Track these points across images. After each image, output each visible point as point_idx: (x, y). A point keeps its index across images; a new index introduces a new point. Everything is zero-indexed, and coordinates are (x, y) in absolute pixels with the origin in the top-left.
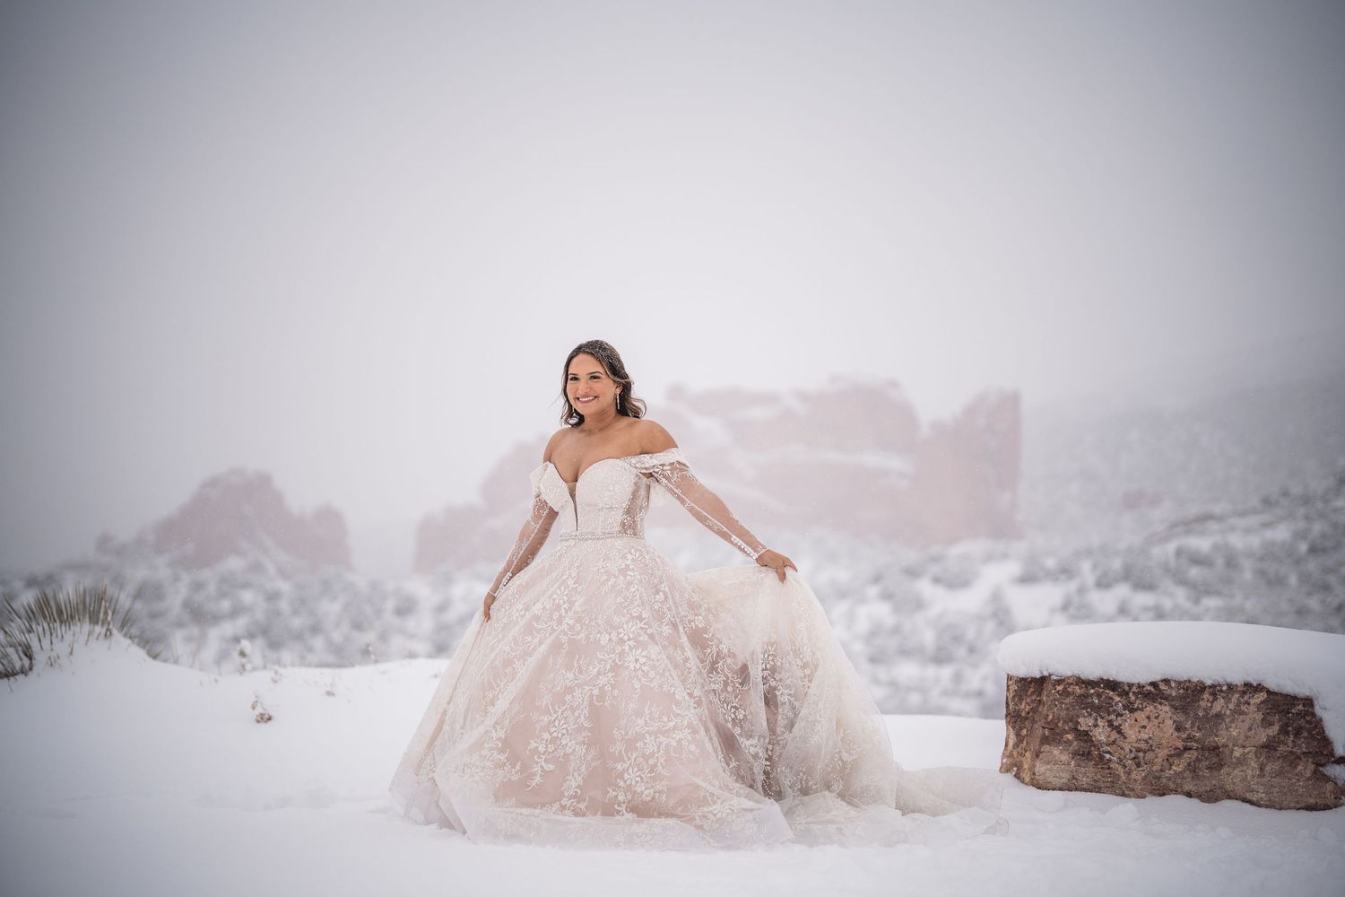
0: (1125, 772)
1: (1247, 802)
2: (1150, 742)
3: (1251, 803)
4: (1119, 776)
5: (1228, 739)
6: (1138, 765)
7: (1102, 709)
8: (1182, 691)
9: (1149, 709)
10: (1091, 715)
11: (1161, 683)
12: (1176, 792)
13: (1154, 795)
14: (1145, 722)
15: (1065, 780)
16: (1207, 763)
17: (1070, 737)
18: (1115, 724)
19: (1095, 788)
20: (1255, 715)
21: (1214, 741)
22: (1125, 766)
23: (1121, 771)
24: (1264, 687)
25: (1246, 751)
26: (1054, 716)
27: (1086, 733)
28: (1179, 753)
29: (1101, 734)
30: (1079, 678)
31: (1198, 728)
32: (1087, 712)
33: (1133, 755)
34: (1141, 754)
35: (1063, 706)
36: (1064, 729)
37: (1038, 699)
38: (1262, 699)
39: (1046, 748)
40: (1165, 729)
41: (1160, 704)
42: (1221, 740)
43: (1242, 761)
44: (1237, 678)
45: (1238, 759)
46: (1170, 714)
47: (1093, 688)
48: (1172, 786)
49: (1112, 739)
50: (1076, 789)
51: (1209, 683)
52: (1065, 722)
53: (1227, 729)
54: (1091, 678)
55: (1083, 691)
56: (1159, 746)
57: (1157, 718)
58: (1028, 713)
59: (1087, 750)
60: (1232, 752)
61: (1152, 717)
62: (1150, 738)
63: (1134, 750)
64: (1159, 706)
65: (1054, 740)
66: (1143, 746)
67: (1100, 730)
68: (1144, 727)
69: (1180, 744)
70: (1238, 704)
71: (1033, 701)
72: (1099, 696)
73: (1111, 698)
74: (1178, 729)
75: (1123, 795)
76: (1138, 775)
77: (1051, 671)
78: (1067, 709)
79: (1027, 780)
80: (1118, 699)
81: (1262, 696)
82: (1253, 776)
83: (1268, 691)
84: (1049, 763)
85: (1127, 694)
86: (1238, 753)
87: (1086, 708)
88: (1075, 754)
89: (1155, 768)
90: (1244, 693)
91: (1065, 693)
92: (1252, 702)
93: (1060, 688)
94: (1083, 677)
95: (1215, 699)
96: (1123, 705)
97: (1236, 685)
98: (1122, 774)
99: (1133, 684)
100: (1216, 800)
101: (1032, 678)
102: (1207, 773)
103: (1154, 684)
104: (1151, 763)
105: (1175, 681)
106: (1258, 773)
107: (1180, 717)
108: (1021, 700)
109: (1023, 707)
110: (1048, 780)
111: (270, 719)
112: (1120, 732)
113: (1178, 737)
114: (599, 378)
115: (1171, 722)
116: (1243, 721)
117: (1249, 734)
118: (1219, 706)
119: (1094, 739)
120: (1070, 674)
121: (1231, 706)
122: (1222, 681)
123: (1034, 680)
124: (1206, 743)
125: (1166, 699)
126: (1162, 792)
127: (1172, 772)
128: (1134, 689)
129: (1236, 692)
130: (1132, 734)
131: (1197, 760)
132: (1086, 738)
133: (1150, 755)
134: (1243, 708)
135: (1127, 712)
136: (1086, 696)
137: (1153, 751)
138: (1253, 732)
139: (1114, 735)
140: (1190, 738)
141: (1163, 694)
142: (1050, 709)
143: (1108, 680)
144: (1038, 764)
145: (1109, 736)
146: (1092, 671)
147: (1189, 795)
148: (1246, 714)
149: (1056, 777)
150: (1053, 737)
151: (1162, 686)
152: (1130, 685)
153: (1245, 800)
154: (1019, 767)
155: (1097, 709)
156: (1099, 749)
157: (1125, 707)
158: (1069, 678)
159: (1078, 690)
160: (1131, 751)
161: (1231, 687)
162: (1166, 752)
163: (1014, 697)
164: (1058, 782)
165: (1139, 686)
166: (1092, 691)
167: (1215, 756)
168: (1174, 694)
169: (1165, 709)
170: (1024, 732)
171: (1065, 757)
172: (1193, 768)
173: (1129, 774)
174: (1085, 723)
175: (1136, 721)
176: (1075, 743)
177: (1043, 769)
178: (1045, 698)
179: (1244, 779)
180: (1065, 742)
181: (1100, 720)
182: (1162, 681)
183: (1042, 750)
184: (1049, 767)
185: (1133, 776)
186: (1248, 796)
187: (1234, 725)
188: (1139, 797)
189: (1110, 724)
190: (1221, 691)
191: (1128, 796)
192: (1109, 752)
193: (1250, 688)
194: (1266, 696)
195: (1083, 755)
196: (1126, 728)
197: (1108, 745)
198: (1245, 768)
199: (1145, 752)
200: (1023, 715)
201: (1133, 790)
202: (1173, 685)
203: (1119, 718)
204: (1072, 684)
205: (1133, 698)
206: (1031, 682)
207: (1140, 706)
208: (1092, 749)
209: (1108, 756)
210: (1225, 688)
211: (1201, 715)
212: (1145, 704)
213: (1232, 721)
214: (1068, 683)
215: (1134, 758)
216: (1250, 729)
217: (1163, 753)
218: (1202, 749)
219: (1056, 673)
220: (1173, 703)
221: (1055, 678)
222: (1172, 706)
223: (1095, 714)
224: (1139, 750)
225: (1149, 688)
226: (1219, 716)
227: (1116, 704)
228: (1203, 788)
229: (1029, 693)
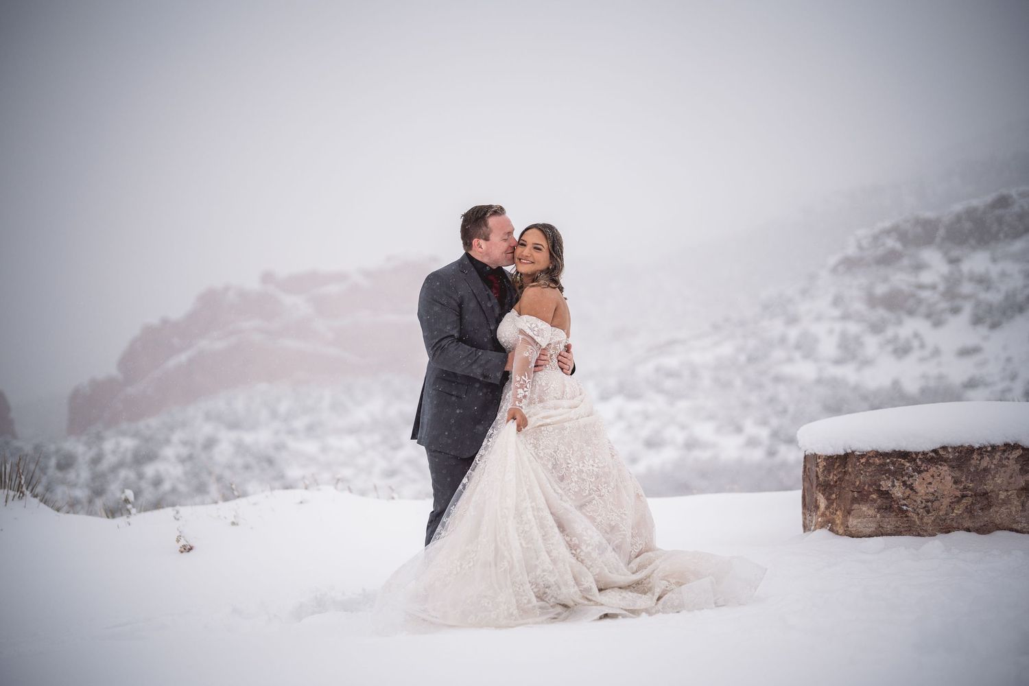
0: (918, 518)
1: (1013, 531)
2: (936, 494)
3: (1017, 531)
4: (914, 521)
5: (994, 486)
6: (928, 512)
7: (898, 473)
8: (957, 454)
9: (933, 470)
10: (889, 479)
11: (940, 450)
12: (958, 529)
13: (942, 533)
14: (931, 480)
15: (873, 529)
16: (979, 505)
17: (874, 496)
18: (908, 483)
19: (897, 532)
20: (1015, 466)
21: (984, 489)
22: (918, 514)
23: (915, 518)
24: (1019, 446)
25: (1009, 494)
26: (860, 481)
27: (887, 492)
28: (959, 500)
29: (898, 492)
30: (877, 452)
31: (971, 481)
32: (886, 477)
33: (923, 505)
34: (930, 504)
35: (867, 474)
36: (870, 491)
37: (843, 470)
38: (1018, 454)
39: (856, 506)
40: (946, 483)
41: (941, 465)
42: (988, 487)
43: (1006, 502)
44: (999, 440)
45: (1003, 500)
46: (948, 472)
47: (888, 458)
48: (955, 525)
49: (907, 494)
50: (882, 535)
51: (977, 446)
52: (870, 485)
53: (993, 479)
54: (887, 451)
55: (881, 461)
56: (943, 496)
57: (939, 476)
58: (836, 482)
59: (888, 504)
60: (998, 495)
61: (935, 475)
62: (935, 491)
63: (924, 501)
64: (940, 467)
65: (862, 500)
66: (931, 497)
67: (897, 489)
68: (930, 483)
69: (958, 494)
70: (1001, 460)
71: (839, 473)
72: (894, 464)
73: (903, 464)
74: (955, 482)
75: (919, 535)
76: (928, 519)
77: (853, 449)
78: (871, 476)
79: (841, 531)
80: (908, 464)
81: (1018, 453)
82: (1017, 511)
83: (1023, 449)
84: (859, 517)
85: (915, 460)
86: (1002, 495)
87: (885, 474)
88: (879, 509)
89: (941, 513)
90: (1004, 451)
91: (868, 464)
92: (1011, 457)
93: (863, 461)
94: (880, 450)
95: (982, 458)
96: (912, 469)
97: (998, 446)
98: (917, 520)
99: (919, 453)
100: (989, 532)
101: (837, 455)
102: (981, 513)
103: (935, 451)
104: (939, 509)
105: (951, 447)
106: (1021, 509)
107: (957, 474)
108: (829, 473)
109: (831, 477)
110: (860, 530)
111: (191, 549)
112: (912, 489)
113: (957, 489)
114: (540, 249)
115: (950, 478)
116: (1005, 472)
117: (1010, 481)
118: (985, 462)
119: (893, 496)
120: (870, 449)
121: (995, 462)
122: (986, 444)
123: (839, 457)
124: (978, 491)
125: (945, 461)
126: (947, 530)
127: (954, 515)
128: (920, 456)
129: (998, 451)
130: (921, 489)
131: (972, 503)
132: (886, 496)
133: (936, 504)
134: (1005, 462)
135: (916, 473)
136: (885, 464)
137: (939, 500)
138: (1014, 479)
139: (908, 492)
140: (965, 488)
141: (943, 458)
142: (857, 477)
143: (900, 451)
144: (850, 519)
145: (904, 493)
146: (887, 446)
147: (968, 530)
148: (1007, 466)
149: (866, 527)
150: (862, 497)
151: (941, 452)
152: (917, 454)
153: (1011, 530)
154: (832, 522)
155: (893, 474)
156: (898, 503)
157: (914, 470)
158: (869, 452)
159: (877, 461)
160: (922, 502)
161: (994, 448)
162: (949, 500)
163: (823, 471)
164: (868, 531)
165: (924, 454)
166: (888, 461)
167: (986, 499)
168: (951, 457)
169: (945, 469)
170: (834, 496)
171: (872, 512)
172: (969, 510)
173: (922, 519)
174: (886, 485)
175: (923, 479)
176: (879, 501)
177: (855, 522)
178: (850, 470)
179: (1010, 514)
180: (871, 501)
181: (896, 481)
182: (941, 448)
183: (853, 508)
184: (860, 520)
185: (925, 520)
186: (1014, 526)
187: (997, 476)
188: (931, 535)
189: (904, 483)
190: (987, 451)
191: (923, 536)
192: (905, 505)
193: (1009, 447)
194: (1021, 452)
195: (886, 509)
196: (916, 485)
197: (904, 500)
198: (1009, 506)
199: (932, 502)
200: (832, 483)
201: (926, 531)
202: (950, 450)
203: (910, 479)
204: (873, 457)
205: (919, 463)
206: (836, 459)
207: (926, 468)
208: (893, 503)
209: (905, 508)
210: (989, 449)
211: (972, 470)
212: (929, 466)
213: (997, 473)
214: (870, 457)
215: (925, 507)
216: (1011, 477)
217: (946, 502)
218: (975, 495)
219: (858, 450)
220: (951, 463)
221: (858, 453)
222: (950, 466)
223: (892, 478)
224: (927, 501)
225: (931, 454)
226: (986, 470)
227: (907, 468)
228: (979, 524)
229: (836, 467)
